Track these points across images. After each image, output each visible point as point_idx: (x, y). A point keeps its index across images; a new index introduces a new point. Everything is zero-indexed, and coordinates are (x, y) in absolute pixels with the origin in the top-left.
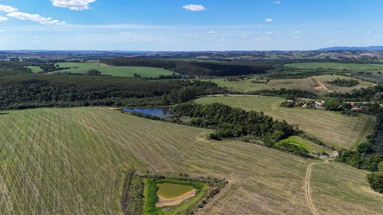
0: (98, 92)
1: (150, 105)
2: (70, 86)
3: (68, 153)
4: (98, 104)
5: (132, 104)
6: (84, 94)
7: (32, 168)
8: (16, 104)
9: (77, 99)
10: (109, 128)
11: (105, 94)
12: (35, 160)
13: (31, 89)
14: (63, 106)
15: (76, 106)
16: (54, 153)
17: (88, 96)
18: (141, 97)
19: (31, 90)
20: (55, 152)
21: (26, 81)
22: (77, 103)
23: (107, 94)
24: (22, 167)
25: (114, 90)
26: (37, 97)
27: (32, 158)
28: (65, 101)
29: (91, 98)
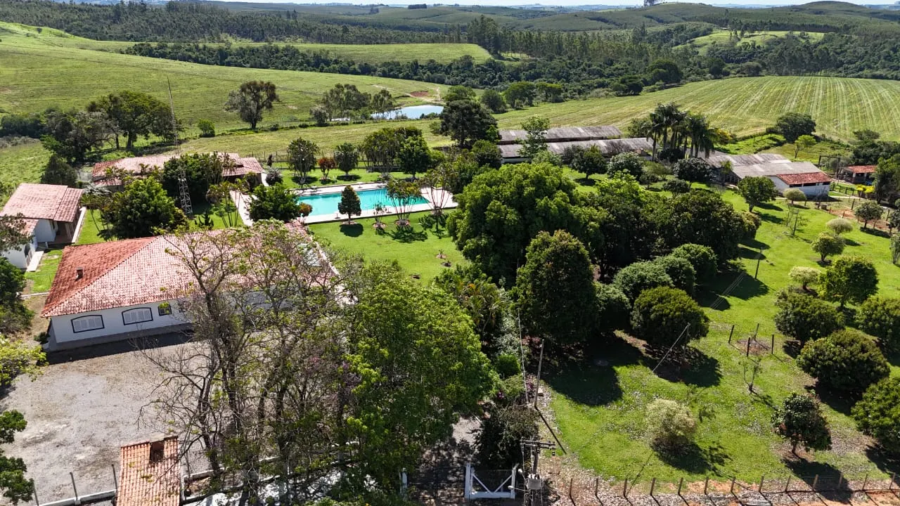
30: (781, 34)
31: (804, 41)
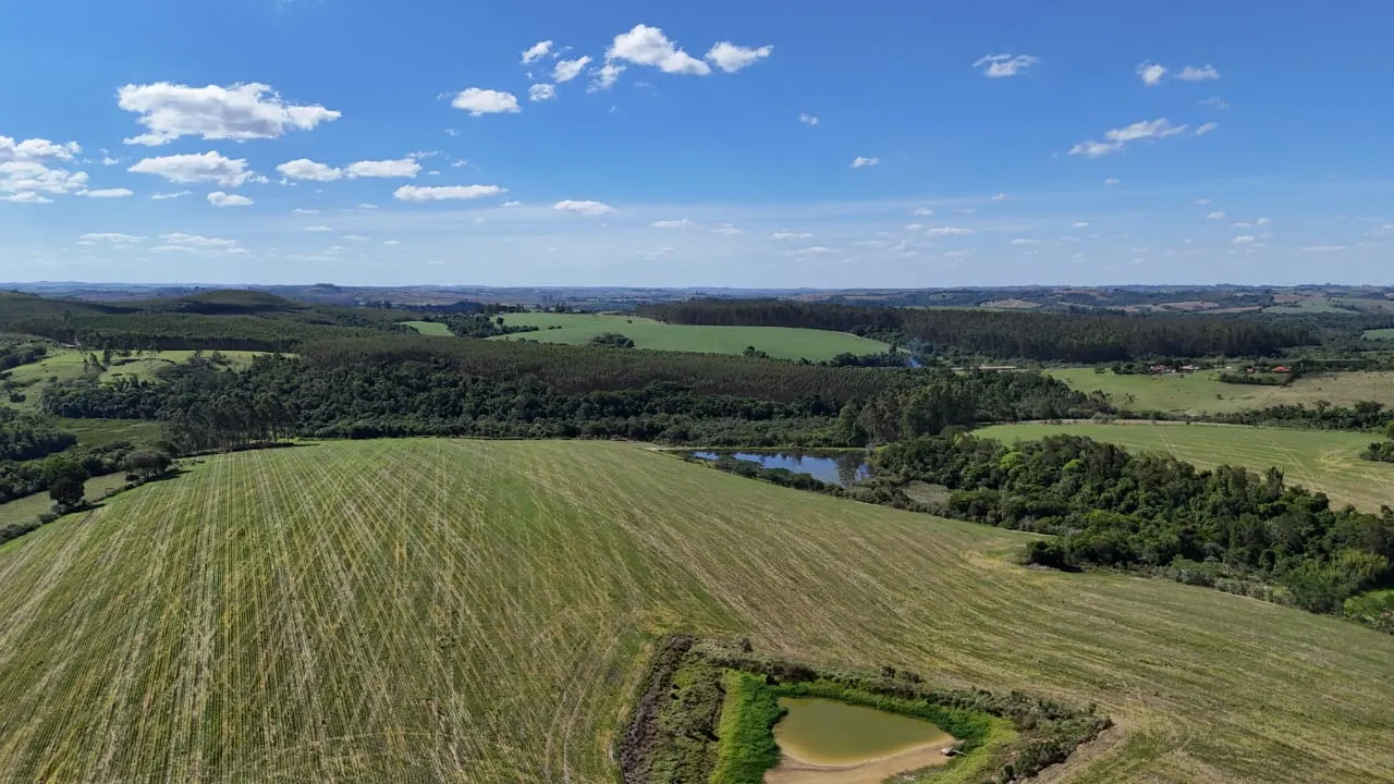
0: (614, 394)
1: (790, 441)
2: (523, 371)
3: (459, 558)
4: (608, 433)
5: (726, 435)
6: (565, 400)
7: (321, 592)
8: (346, 422)
9: (543, 415)
10: (623, 495)
11: (637, 403)
12: (339, 567)
13: (402, 378)
14: (492, 434)
15: (533, 435)
16: (410, 553)
17: (579, 404)
18: (759, 417)
19: (400, 381)
20: (416, 549)
21: (390, 353)
22: (539, 428)
23: (643, 403)
24: (288, 584)
25: (667, 388)
26: (416, 404)
27: (333, 561)
28: (501, 419)
29: (589, 414)
30: (181, 357)
31: (223, 369)
